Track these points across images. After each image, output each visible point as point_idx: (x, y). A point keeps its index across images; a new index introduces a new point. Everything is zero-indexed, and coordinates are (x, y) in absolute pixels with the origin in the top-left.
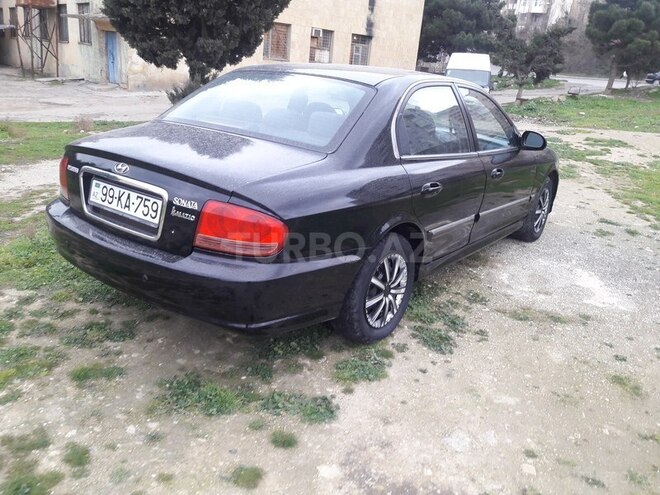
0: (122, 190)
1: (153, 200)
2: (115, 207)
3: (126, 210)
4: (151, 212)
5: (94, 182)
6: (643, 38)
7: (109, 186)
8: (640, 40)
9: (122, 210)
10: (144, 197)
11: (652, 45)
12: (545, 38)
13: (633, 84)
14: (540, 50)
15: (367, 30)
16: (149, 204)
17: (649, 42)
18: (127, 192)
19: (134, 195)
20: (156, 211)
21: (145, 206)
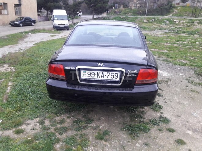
0: (99, 72)
1: (115, 73)
2: (96, 78)
3: (102, 78)
4: (115, 77)
5: (82, 71)
6: (100, 4)
7: (91, 72)
8: (99, 4)
9: (101, 78)
10: (111, 72)
11: (102, 6)
12: (77, 4)
13: (98, 17)
14: (76, 8)
15: (19, 2)
16: (114, 74)
17: (101, 5)
18: (101, 72)
19: (105, 73)
20: (117, 76)
21: (111, 75)
